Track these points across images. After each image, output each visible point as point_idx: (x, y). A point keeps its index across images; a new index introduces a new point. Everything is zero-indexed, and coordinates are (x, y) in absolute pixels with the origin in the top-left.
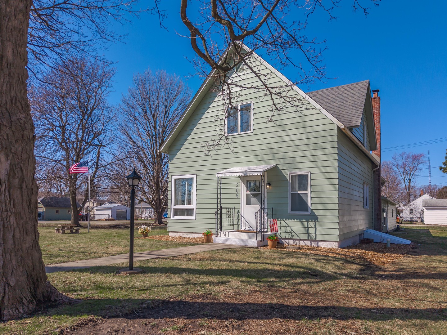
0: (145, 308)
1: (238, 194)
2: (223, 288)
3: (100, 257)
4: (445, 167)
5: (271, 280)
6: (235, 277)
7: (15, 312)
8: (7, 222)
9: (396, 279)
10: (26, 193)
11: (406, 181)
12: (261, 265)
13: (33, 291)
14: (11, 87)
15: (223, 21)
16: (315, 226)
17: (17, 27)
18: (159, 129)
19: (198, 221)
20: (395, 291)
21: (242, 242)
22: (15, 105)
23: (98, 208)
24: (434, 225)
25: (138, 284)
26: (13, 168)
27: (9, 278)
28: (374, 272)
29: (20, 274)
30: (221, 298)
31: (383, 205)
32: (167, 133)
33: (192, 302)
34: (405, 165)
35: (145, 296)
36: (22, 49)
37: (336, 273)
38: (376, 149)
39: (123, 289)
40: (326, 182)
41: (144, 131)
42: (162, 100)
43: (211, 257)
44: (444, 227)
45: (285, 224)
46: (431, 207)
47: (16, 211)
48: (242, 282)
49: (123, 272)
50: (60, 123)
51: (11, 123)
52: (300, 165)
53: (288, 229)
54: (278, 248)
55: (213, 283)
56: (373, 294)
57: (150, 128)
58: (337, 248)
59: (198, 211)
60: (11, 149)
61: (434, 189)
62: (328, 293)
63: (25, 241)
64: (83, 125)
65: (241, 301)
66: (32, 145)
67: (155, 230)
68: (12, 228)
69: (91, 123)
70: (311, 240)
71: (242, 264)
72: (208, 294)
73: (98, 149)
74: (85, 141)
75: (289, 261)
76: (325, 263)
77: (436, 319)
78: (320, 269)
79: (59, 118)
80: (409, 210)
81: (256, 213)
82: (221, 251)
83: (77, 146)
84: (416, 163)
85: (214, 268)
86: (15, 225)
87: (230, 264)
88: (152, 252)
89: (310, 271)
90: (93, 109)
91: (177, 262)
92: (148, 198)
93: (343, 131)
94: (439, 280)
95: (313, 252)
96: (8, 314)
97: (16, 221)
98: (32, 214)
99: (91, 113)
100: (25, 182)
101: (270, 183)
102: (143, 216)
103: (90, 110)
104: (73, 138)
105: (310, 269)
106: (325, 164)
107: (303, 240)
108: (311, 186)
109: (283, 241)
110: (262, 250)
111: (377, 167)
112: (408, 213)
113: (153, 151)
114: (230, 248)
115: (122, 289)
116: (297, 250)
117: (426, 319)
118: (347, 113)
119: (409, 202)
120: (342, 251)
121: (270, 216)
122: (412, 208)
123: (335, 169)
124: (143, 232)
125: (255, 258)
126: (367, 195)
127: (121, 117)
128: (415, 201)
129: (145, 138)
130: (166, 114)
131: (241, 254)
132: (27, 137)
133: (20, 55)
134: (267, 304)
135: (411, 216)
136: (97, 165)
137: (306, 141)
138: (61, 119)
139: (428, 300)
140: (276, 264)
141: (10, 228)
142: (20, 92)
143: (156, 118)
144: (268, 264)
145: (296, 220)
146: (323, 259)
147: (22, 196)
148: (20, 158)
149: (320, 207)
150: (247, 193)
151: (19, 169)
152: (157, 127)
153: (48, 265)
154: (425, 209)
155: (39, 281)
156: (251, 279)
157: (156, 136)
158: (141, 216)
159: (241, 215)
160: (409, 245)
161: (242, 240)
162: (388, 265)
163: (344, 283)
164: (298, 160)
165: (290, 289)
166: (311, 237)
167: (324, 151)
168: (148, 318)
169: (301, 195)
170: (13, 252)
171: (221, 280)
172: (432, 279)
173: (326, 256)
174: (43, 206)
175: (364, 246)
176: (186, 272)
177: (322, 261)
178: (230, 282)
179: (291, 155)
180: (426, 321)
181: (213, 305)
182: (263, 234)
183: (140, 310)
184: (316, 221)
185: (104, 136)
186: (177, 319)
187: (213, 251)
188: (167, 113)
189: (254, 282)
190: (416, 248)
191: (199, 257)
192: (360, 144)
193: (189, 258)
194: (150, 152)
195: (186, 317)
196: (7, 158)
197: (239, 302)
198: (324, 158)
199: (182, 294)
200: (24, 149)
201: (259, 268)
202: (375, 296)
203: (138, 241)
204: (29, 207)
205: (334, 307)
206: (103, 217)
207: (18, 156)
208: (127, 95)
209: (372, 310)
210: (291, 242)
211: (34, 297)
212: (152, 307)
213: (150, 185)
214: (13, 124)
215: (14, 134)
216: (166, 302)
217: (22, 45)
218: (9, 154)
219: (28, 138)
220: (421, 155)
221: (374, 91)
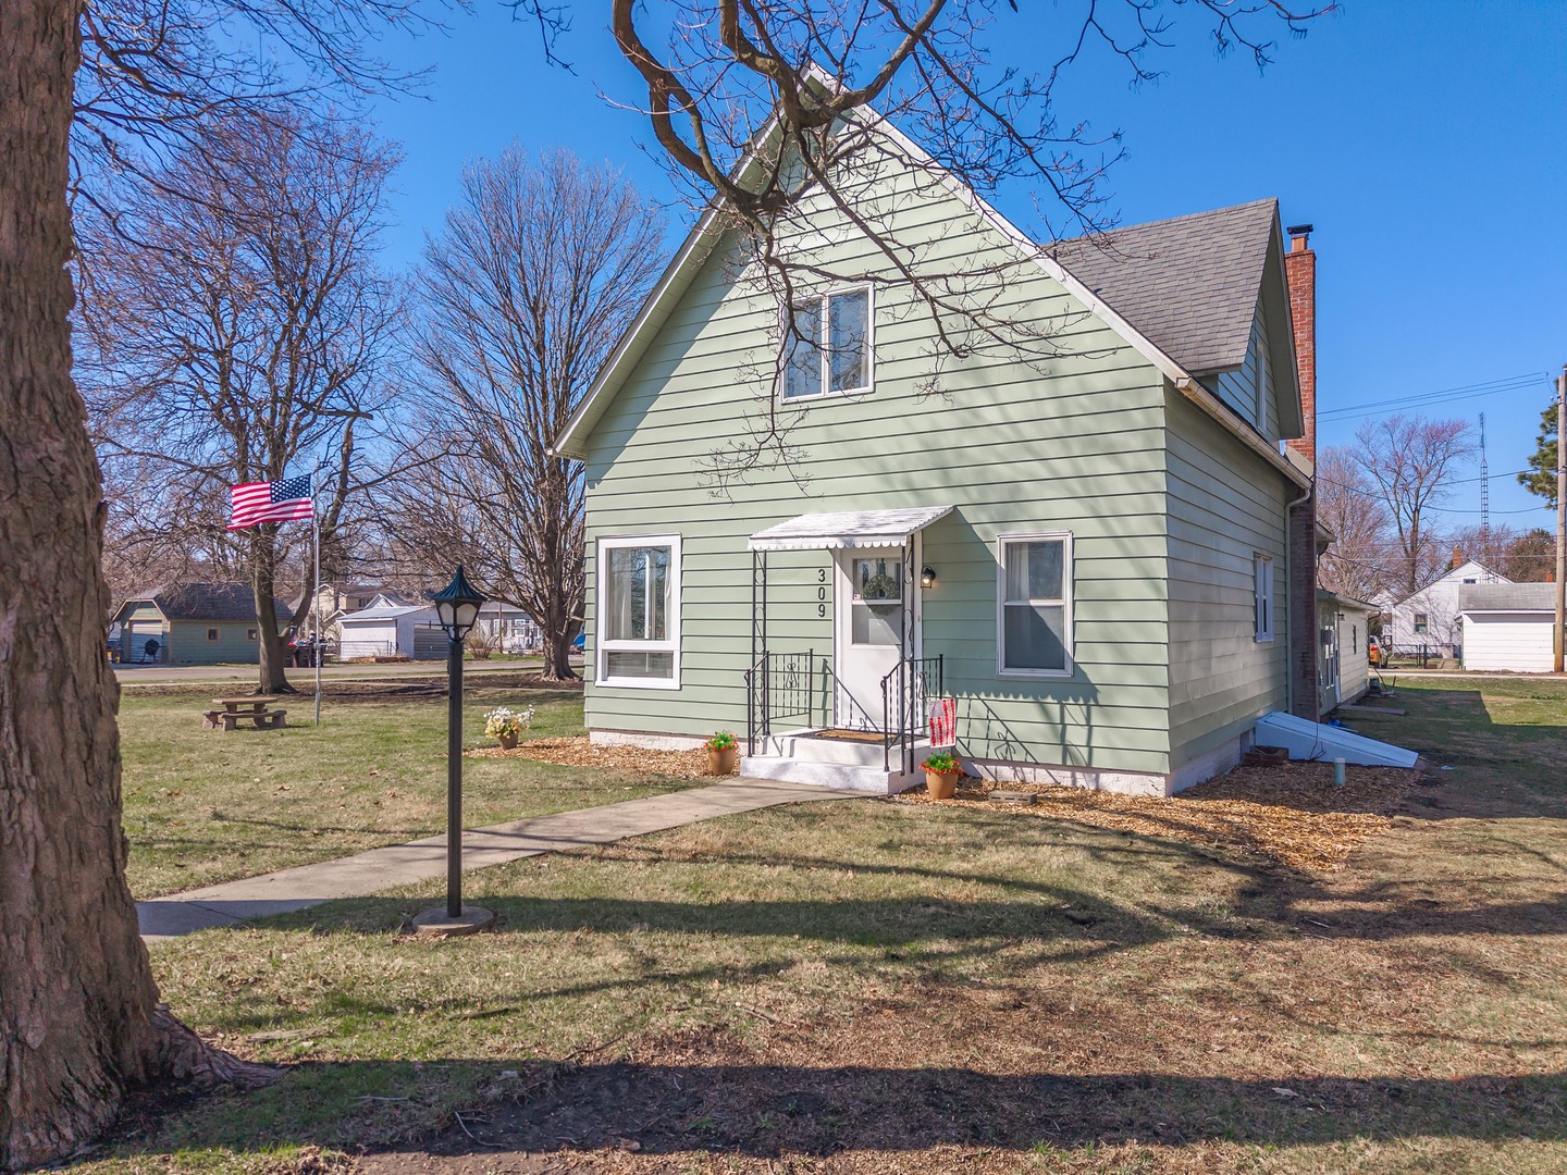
0: (495, 1101)
1: (823, 605)
2: (771, 995)
3: (349, 853)
4: (1539, 472)
5: (934, 947)
6: (809, 937)
7: (46, 1140)
8: (12, 827)
9: (1364, 936)
10: (76, 718)
11: (1403, 515)
12: (900, 879)
13: (107, 1050)
14: (12, 346)
15: (759, 61)
16: (1088, 719)
17: (29, 133)
18: (555, 352)
19: (687, 693)
20: (1359, 996)
21: (837, 777)
22: (30, 412)
23: (350, 617)
24: (1496, 673)
25: (475, 984)
26: (27, 634)
27: (22, 1023)
28: (1288, 902)
29: (62, 999)
30: (759, 1044)
31: (1324, 620)
32: (580, 367)
33: (660, 1067)
34: (1399, 460)
35: (497, 1041)
36: (51, 206)
37: (1156, 909)
38: (1298, 433)
39: (423, 1009)
40: (1126, 569)
41: (501, 358)
42: (562, 249)
43: (731, 844)
44: (1530, 682)
45: (984, 712)
46: (1487, 611)
47: (43, 784)
48: (835, 961)
49: (425, 927)
50: (212, 338)
51: (17, 481)
52: (1039, 510)
53: (997, 727)
54: (959, 796)
55: (735, 970)
56: (1283, 1012)
57: (525, 347)
58: (1161, 795)
59: (688, 661)
60: (18, 571)
61: (1498, 538)
62: (1130, 1010)
63: (76, 886)
64: (292, 345)
65: (830, 1058)
66: (94, 544)
67: (546, 706)
68: (31, 846)
69: (319, 336)
70: (1074, 768)
71: (837, 875)
72: (715, 1030)
73: (344, 428)
74: (300, 401)
75: (996, 858)
76: (1120, 868)
77: (1496, 1133)
78: (1101, 893)
79: (209, 319)
80: (1412, 618)
81: (885, 678)
82: (768, 815)
83: (273, 417)
84: (1440, 455)
85: (740, 897)
86: (40, 833)
87: (795, 877)
88: (528, 824)
89: (1069, 901)
90: (324, 289)
91: (615, 868)
92: (520, 590)
93: (1186, 394)
94: (1510, 938)
95: (1079, 816)
96: (22, 1147)
97: (42, 821)
98: (100, 788)
99: (319, 301)
100: (69, 682)
101: (932, 567)
102: (507, 644)
103: (314, 294)
104: (258, 389)
105: (1068, 895)
106: (1124, 506)
107: (1048, 767)
108: (1074, 581)
109: (979, 768)
110: (906, 810)
111: (1304, 494)
112: (1411, 629)
113: (535, 429)
114: (796, 804)
115: (420, 1009)
116: (1025, 806)
117: (1463, 1133)
118: (1200, 320)
119: (1413, 588)
120: (1181, 810)
121: (933, 684)
122: (1421, 609)
123: (1158, 524)
124: (502, 731)
125: (882, 847)
126: (1269, 595)
127: (424, 312)
128: (1432, 587)
129: (506, 382)
130: (576, 299)
131: (833, 832)
132: (75, 518)
133: (43, 230)
134: (916, 1071)
135: (1419, 640)
136: (344, 481)
137: (1058, 427)
138: (218, 323)
139: (1471, 1036)
140: (950, 875)
141: (21, 846)
142: (47, 362)
143: (544, 314)
144: (926, 873)
145: (1021, 699)
146: (1115, 849)
147: (62, 730)
148: (51, 597)
149: (1104, 654)
150: (855, 603)
151: (48, 639)
152: (547, 345)
153: (171, 893)
154: (1465, 618)
155: (130, 1013)
156: (863, 949)
157: (543, 375)
158: (498, 642)
159: (835, 678)
160: (1411, 770)
161: (839, 770)
162: (1335, 866)
163: (1184, 958)
164: (1030, 490)
165: (1000, 988)
166: (1073, 757)
167: (1119, 463)
168: (504, 1150)
169: (1041, 613)
170: (34, 926)
171: (763, 958)
172: (1487, 936)
173: (1125, 834)
174: (162, 616)
175: (1257, 777)
176: (642, 922)
177: (1111, 855)
178: (790, 963)
179: (1006, 472)
180: (1462, 1141)
181: (729, 1085)
182: (908, 745)
183: (478, 1114)
184: (1092, 702)
185: (365, 379)
186: (605, 1156)
187: (739, 816)
188: (582, 295)
189: (873, 960)
190: (1435, 783)
191: (688, 845)
192: (1243, 430)
193: (654, 850)
194: (525, 433)
195: (636, 1145)
196: (6, 603)
197: (821, 1065)
198: (1120, 485)
199: (625, 1030)
200: (64, 563)
201: (893, 894)
202: (1290, 1016)
203: (483, 768)
204: (89, 763)
205: (1145, 1081)
206: (368, 651)
207: (43, 591)
208: (442, 236)
209: (1277, 1089)
210: (1006, 772)
211: (112, 1075)
212: (521, 1098)
213: (526, 545)
214: (25, 480)
215: (26, 515)
216: (569, 1074)
217: (48, 193)
218: (13, 589)
219: (77, 523)
220: (1456, 428)
221: (1294, 231)
